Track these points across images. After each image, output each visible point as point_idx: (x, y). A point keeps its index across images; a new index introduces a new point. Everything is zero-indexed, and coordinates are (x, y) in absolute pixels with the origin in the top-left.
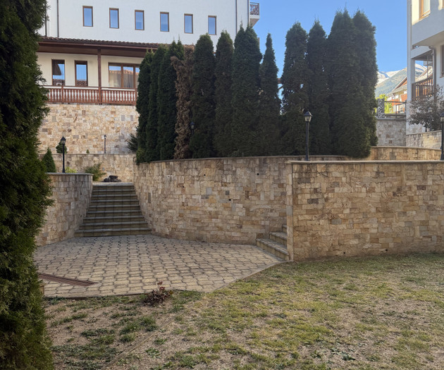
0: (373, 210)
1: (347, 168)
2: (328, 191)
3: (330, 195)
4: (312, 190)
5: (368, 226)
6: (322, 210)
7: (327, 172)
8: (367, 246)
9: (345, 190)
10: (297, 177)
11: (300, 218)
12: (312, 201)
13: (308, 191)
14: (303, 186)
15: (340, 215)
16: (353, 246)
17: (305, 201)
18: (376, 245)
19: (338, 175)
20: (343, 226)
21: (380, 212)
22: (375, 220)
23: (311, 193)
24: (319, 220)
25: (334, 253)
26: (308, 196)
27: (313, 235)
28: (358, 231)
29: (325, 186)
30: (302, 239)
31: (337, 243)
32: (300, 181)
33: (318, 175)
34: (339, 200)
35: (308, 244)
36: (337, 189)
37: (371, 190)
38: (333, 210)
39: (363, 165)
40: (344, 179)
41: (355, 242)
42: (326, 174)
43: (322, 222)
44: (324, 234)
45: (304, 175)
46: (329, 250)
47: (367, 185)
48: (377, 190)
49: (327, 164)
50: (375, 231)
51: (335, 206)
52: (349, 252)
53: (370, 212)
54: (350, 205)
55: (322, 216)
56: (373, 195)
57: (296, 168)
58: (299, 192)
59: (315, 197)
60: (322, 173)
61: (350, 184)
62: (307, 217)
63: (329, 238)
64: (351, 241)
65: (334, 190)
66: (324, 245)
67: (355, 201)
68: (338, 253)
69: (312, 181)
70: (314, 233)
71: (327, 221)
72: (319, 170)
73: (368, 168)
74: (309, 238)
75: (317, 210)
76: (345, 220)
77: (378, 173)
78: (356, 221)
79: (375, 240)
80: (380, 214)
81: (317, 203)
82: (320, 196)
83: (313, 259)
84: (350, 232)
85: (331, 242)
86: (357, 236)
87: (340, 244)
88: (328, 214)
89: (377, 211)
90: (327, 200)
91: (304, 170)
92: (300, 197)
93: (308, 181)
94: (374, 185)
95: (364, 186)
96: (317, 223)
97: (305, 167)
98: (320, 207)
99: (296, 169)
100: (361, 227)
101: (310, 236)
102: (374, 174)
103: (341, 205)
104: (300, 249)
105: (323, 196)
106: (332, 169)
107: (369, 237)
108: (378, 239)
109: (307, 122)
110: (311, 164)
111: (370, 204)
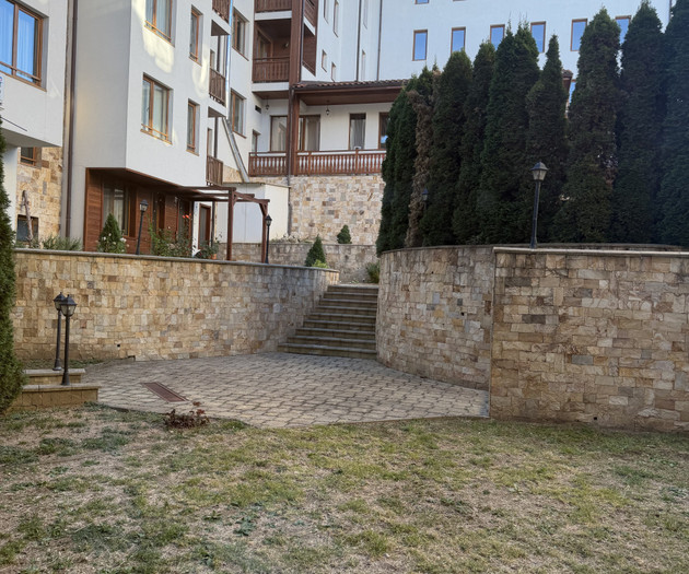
0: (666, 346)
1: (612, 265)
2: (566, 304)
3: (571, 311)
4: (533, 299)
5: (651, 375)
6: (552, 336)
7: (568, 270)
8: (645, 412)
9: (605, 303)
10: (504, 275)
11: (506, 346)
12: (532, 319)
13: (524, 300)
14: (514, 291)
15: (590, 349)
16: (616, 408)
17: (518, 317)
18: (666, 414)
19: (590, 275)
20: (599, 370)
21: (680, 350)
22: (669, 365)
23: (530, 305)
24: (544, 353)
25: (572, 416)
26: (524, 310)
27: (530, 379)
28: (628, 383)
29: (560, 294)
30: (508, 382)
31: (580, 398)
32: (509, 281)
33: (548, 273)
34: (590, 321)
35: (519, 392)
36: (586, 302)
37: (665, 307)
38: (575, 338)
39: (647, 260)
40: (603, 284)
41: (622, 401)
42: (565, 273)
43: (550, 357)
44: (552, 378)
45: (518, 272)
46: (563, 410)
47: (655, 296)
48: (677, 308)
49: (567, 254)
50: (668, 386)
51: (581, 330)
52: (604, 419)
53: (658, 349)
54: (613, 332)
55: (552, 347)
56: (668, 318)
57: (502, 259)
58: (506, 300)
59: (538, 311)
60: (555, 270)
61: (616, 293)
62: (520, 345)
63: (563, 388)
64: (613, 398)
65: (580, 302)
66: (553, 398)
67: (626, 325)
68: (582, 417)
69: (534, 283)
70: (533, 374)
71: (562, 356)
72: (550, 265)
73: (657, 265)
74: (521, 382)
75: (542, 335)
76: (600, 359)
77: (680, 276)
78: (623, 362)
79: (664, 402)
80: (679, 355)
81: (543, 323)
82: (549, 311)
83: (527, 419)
84: (610, 381)
85: (568, 395)
86: (624, 391)
87: (586, 402)
88: (565, 344)
89: (676, 347)
90: (563, 318)
91: (519, 263)
92: (507, 310)
93: (526, 282)
94: (670, 298)
95: (649, 298)
96: (541, 358)
97: (521, 259)
98: (548, 329)
99: (502, 262)
100: (637, 375)
101: (523, 379)
102: (671, 278)
103: (594, 331)
104: (502, 400)
105: (555, 312)
106: (578, 264)
107: (652, 396)
108: (673, 401)
109: (538, 180)
110: (534, 253)
111: (660, 335)
